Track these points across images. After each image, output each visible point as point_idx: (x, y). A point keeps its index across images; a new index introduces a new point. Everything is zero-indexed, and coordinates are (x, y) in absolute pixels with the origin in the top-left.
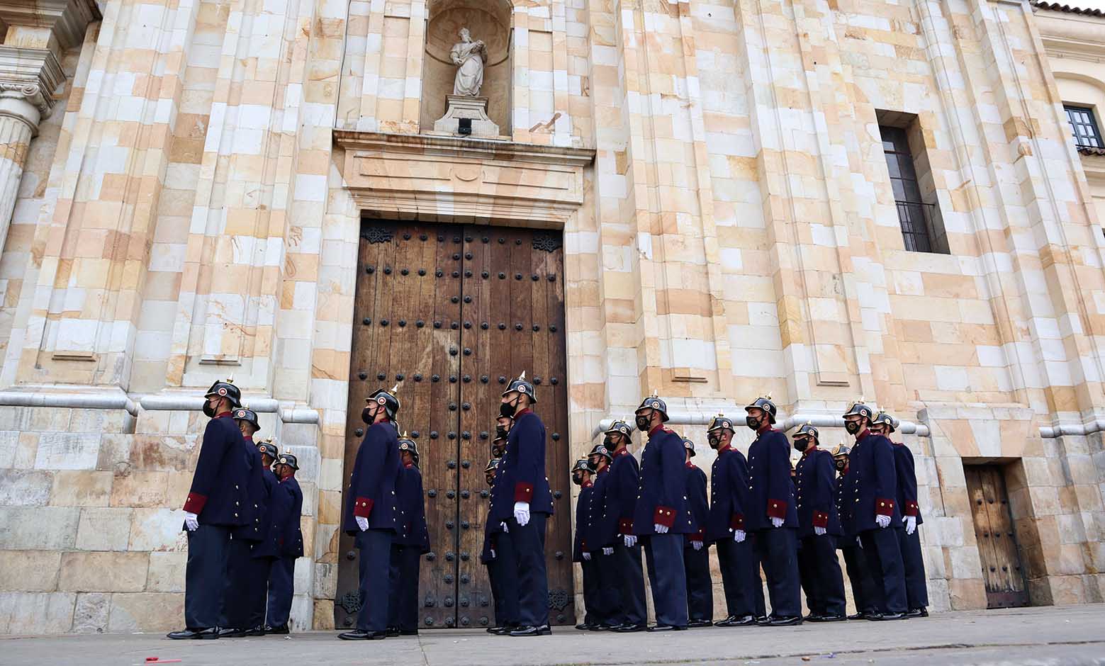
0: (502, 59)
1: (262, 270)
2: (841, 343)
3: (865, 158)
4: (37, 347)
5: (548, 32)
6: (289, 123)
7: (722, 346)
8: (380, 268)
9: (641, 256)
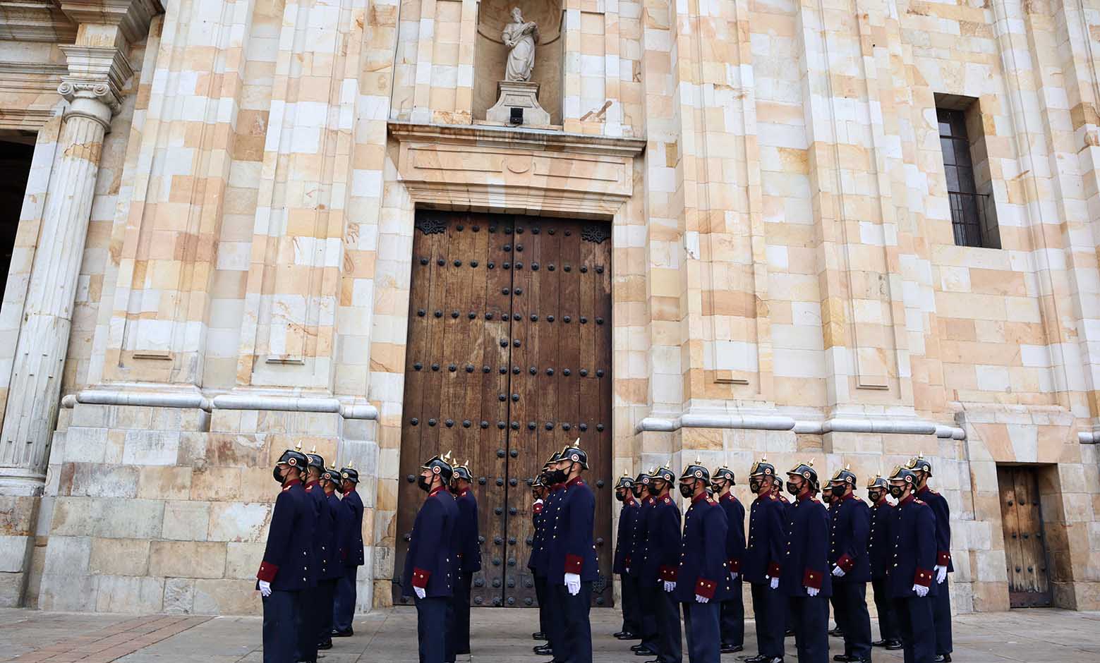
0: (554, 38)
1: (322, 270)
2: (883, 346)
3: (919, 146)
4: (119, 346)
5: (600, 14)
6: (345, 121)
7: (765, 348)
8: (434, 260)
9: (688, 256)
